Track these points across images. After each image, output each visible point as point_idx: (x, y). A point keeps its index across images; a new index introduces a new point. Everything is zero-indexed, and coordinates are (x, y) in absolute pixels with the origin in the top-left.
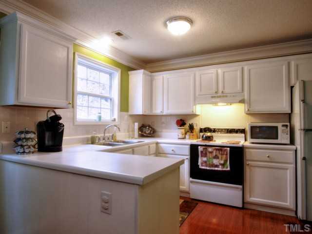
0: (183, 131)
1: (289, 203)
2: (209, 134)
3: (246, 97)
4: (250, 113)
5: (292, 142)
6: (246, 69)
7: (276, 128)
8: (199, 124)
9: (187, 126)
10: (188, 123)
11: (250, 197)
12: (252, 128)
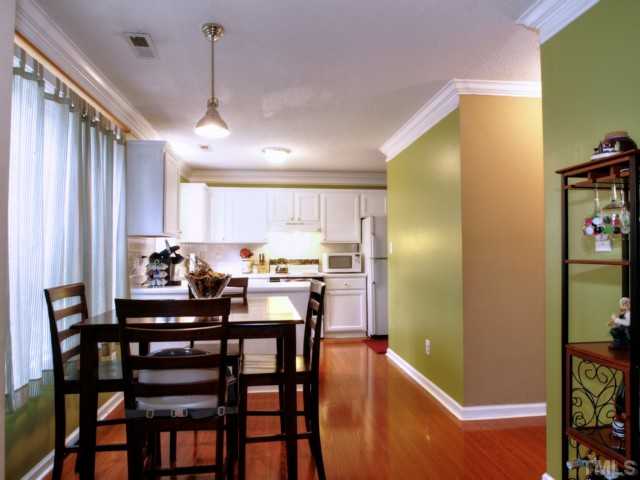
0: (249, 263)
1: (361, 326)
2: (283, 266)
3: (322, 226)
4: (326, 244)
5: (363, 271)
6: (323, 196)
7: (350, 258)
8: (271, 254)
9: (256, 258)
10: (257, 254)
11: (331, 325)
12: (331, 259)
